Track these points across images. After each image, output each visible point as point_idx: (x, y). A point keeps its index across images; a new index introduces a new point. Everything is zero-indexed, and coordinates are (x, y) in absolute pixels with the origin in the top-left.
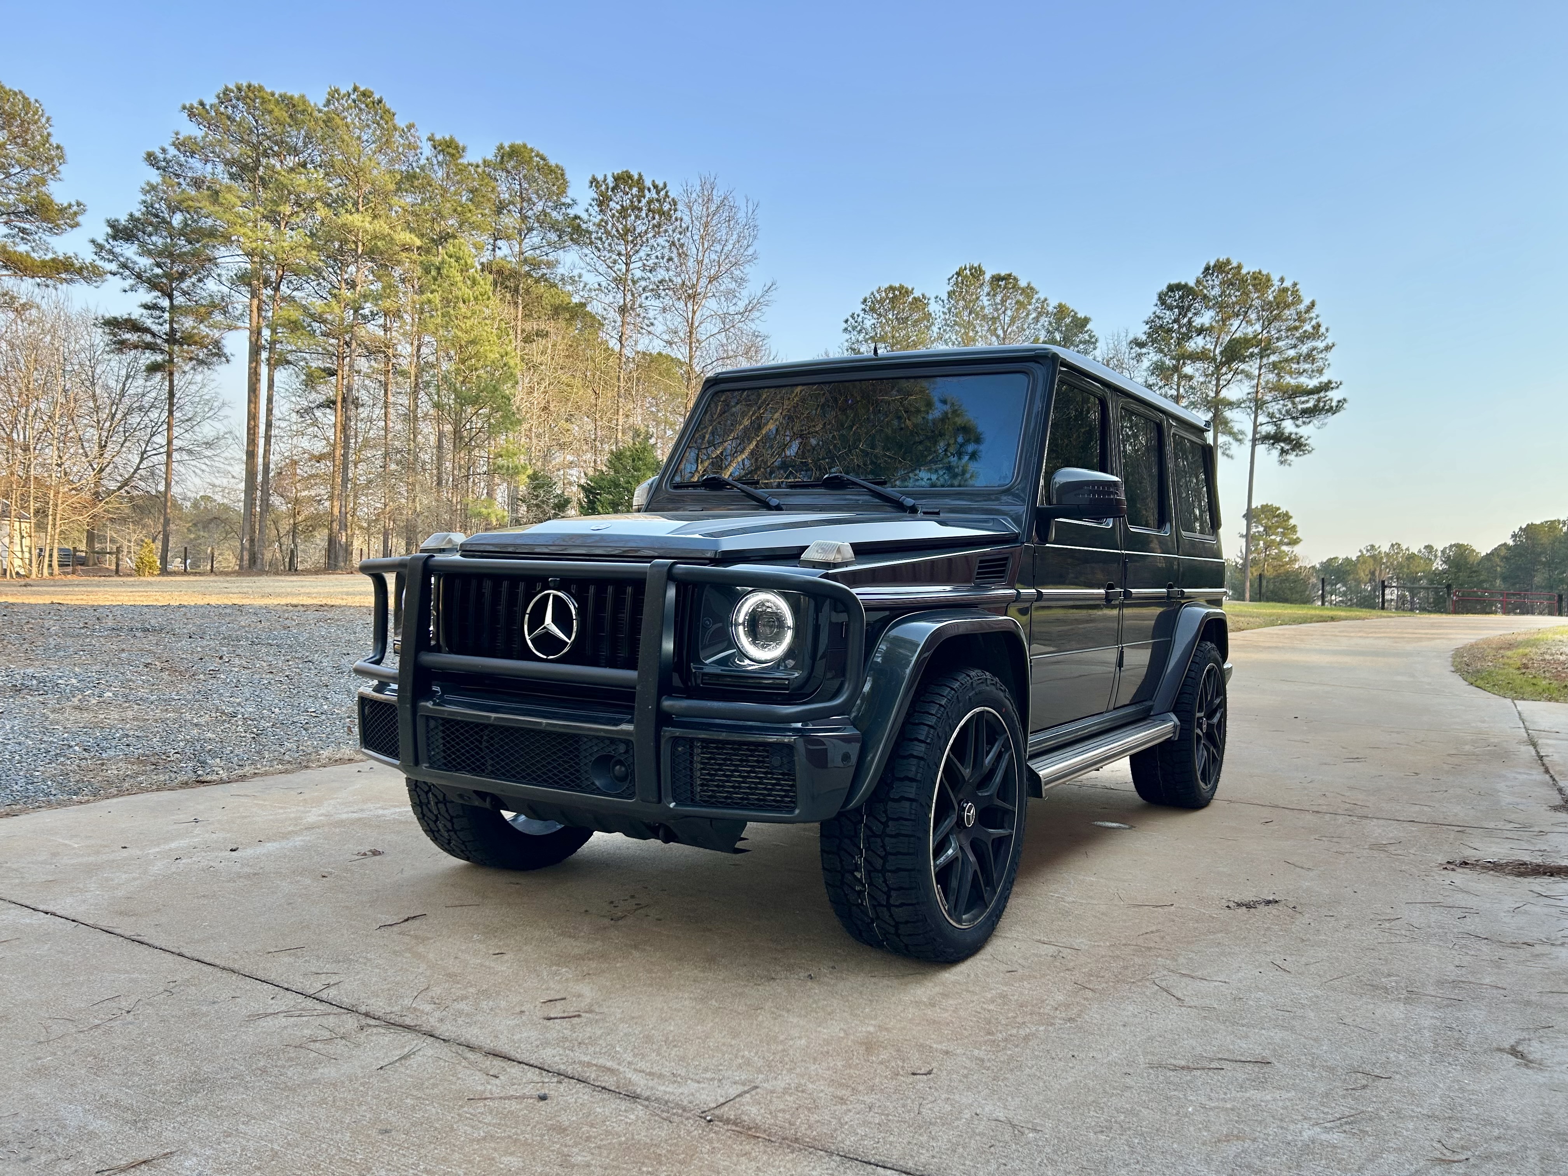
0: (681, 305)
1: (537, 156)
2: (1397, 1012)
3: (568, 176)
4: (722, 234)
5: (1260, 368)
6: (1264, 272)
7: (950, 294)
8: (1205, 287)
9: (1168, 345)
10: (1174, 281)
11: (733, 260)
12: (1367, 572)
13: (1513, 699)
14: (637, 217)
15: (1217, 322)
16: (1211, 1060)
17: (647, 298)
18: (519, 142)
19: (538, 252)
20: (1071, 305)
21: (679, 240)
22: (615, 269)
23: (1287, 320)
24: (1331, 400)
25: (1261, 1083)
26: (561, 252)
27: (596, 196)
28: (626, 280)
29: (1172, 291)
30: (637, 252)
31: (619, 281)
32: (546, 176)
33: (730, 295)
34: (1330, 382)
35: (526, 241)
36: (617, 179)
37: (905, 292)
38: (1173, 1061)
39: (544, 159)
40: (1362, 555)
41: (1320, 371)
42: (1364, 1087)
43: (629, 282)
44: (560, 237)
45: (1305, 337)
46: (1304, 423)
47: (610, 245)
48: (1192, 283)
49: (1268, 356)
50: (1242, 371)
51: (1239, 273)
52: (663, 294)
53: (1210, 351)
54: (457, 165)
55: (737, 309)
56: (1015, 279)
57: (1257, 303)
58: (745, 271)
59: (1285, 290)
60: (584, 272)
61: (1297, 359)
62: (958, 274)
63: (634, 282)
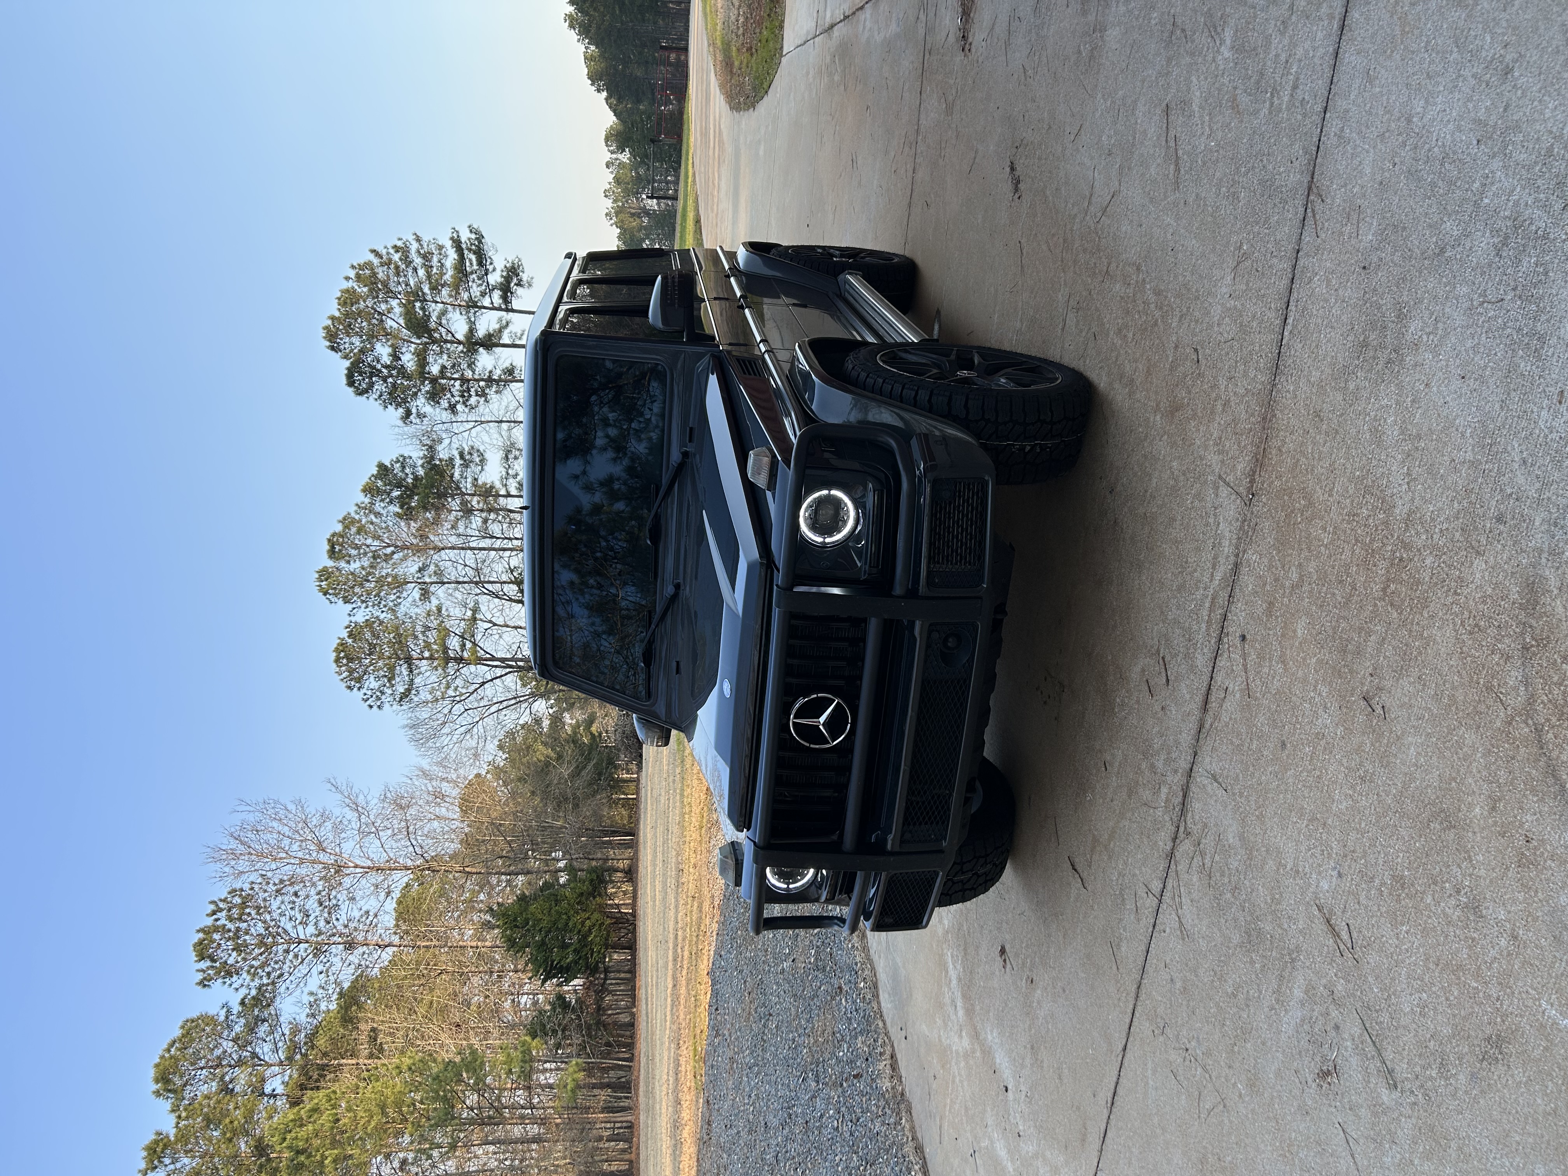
0: (347, 881)
1: (169, 1051)
2: (1113, 34)
3: (194, 1015)
4: (272, 838)
5: (437, 302)
6: (339, 294)
7: (346, 601)
8: (351, 351)
9: (409, 388)
10: (344, 381)
11: (300, 825)
12: (632, 220)
13: (781, 56)
14: (247, 933)
15: (388, 340)
16: (1168, 147)
17: (337, 919)
18: (152, 1073)
19: (280, 1044)
20: (365, 480)
21: (275, 884)
22: (304, 955)
23: (388, 276)
24: (469, 239)
25: (1185, 103)
26: (282, 1019)
27: (220, 981)
28: (317, 943)
29: (354, 382)
30: (285, 931)
31: (318, 951)
32: (192, 1040)
33: (338, 828)
34: (452, 239)
35: (267, 1059)
36: (201, 957)
37: (342, 647)
38: (1171, 176)
39: (174, 1042)
40: (616, 223)
41: (440, 247)
42: (1183, 30)
43: (319, 939)
44: (264, 1021)
45: (407, 260)
46: (491, 264)
47: (276, 962)
48: (347, 363)
49: (424, 294)
50: (439, 318)
51: (338, 319)
52: (334, 902)
53: (416, 349)
54: (176, 1143)
55: (354, 819)
56: (333, 535)
57: (370, 302)
58: (314, 812)
59: (358, 276)
60: (306, 990)
61: (428, 268)
62: (325, 594)
63: (320, 933)
